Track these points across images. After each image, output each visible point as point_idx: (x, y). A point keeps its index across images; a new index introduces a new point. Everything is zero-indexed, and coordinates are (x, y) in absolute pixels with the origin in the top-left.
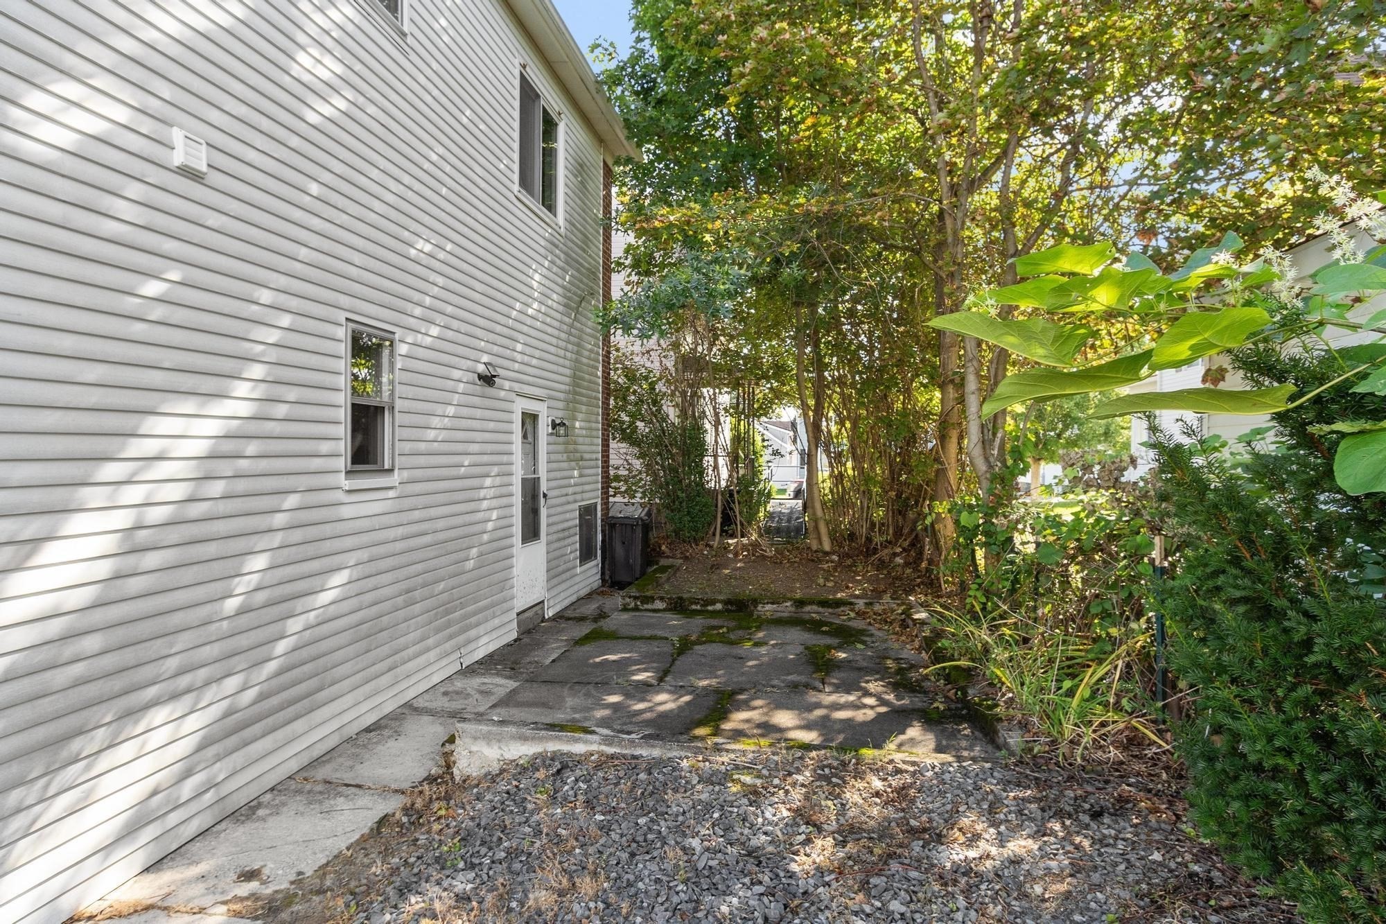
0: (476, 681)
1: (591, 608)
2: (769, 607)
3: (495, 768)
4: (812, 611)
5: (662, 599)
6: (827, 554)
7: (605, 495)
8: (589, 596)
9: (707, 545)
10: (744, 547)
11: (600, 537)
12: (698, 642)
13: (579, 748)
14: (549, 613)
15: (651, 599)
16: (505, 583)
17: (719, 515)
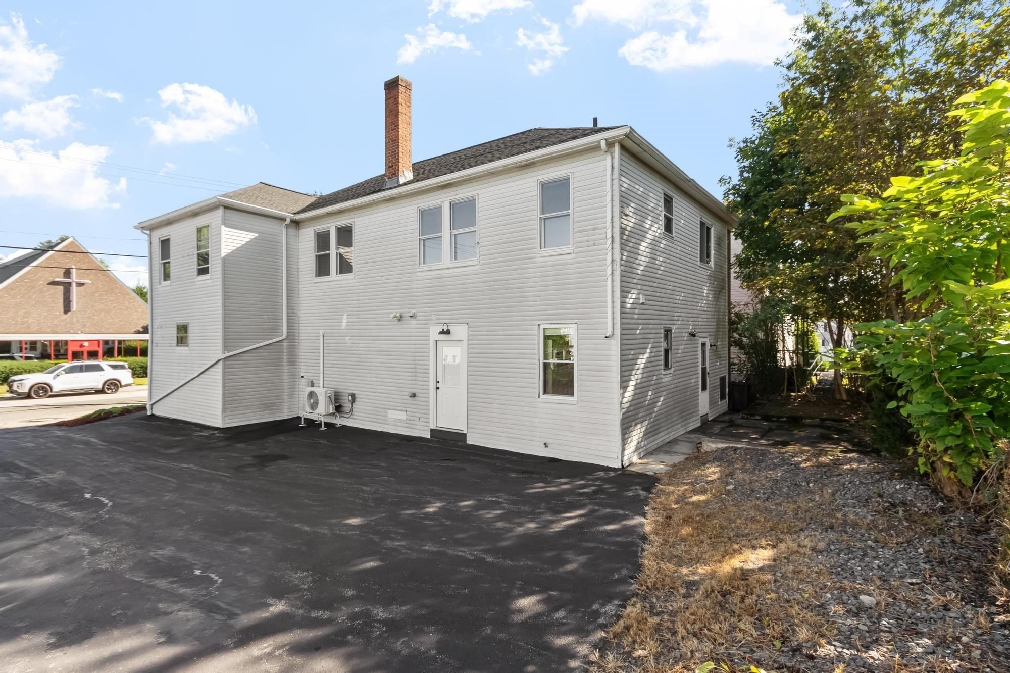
0: (693, 436)
1: (726, 418)
2: (808, 420)
3: (715, 449)
4: (828, 423)
5: (759, 415)
6: (844, 401)
7: (729, 372)
8: (724, 414)
9: (780, 395)
10: (799, 397)
11: (727, 390)
12: (775, 429)
13: (739, 446)
14: (710, 419)
15: (754, 415)
16: (697, 405)
17: (786, 382)
